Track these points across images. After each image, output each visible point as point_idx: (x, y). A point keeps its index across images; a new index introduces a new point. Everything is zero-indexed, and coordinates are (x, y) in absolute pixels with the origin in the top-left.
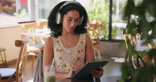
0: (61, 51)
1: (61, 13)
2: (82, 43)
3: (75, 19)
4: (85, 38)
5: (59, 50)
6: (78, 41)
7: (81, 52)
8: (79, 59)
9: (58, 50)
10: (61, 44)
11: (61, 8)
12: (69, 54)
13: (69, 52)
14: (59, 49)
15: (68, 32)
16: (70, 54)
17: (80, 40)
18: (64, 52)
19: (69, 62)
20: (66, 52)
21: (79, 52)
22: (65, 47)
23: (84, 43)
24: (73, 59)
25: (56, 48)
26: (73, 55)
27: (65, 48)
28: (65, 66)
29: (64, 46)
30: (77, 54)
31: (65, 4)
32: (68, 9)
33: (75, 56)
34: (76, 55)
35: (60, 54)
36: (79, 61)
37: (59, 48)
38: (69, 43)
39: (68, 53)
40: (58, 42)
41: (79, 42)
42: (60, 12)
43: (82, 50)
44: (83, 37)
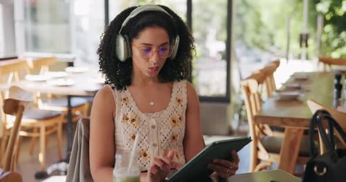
0: (133, 120)
1: (126, 36)
2: (179, 101)
3: (158, 47)
4: (184, 90)
5: (130, 119)
6: (171, 96)
7: (178, 123)
8: (174, 138)
9: (127, 119)
10: (133, 104)
11: (124, 24)
12: (153, 127)
13: (153, 122)
14: (129, 116)
15: (146, 77)
16: (156, 129)
17: (174, 95)
18: (142, 123)
19: (154, 145)
20: (146, 123)
21: (174, 121)
22: (143, 112)
23: (184, 102)
24: (162, 138)
25: (122, 114)
26: (162, 131)
27: (143, 115)
28: (145, 155)
29: (139, 109)
30: (171, 127)
31: (132, 16)
32: (139, 26)
33: (166, 131)
34: (169, 131)
35: (132, 127)
36: (175, 143)
37: (129, 113)
38: (152, 104)
39: (150, 126)
40: (125, 99)
41: (173, 99)
42: (123, 34)
43: (180, 119)
44: (180, 88)
